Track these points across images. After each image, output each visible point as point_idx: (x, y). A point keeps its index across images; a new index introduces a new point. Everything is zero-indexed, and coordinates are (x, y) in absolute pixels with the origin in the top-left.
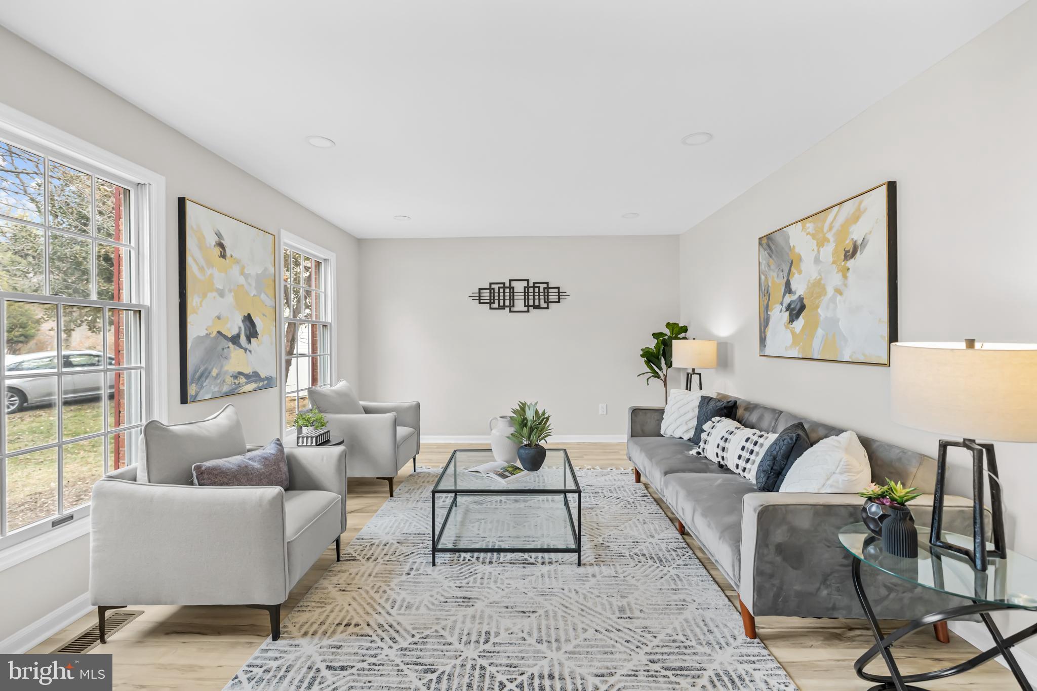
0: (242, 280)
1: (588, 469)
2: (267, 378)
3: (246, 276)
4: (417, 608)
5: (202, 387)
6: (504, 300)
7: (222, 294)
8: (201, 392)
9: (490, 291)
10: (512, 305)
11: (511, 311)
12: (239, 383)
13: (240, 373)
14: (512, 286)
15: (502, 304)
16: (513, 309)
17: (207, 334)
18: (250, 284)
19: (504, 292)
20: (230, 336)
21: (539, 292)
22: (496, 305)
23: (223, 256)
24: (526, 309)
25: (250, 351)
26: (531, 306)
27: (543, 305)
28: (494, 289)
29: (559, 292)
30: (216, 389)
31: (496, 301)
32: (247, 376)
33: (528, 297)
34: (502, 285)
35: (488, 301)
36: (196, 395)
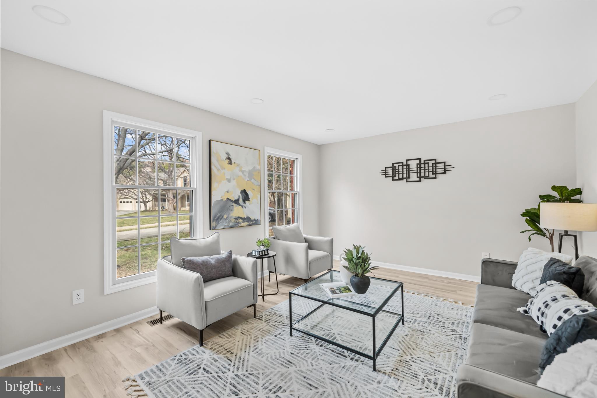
0: (241, 174)
1: (450, 302)
2: (255, 220)
3: (243, 172)
4: (262, 357)
5: (219, 223)
6: (403, 174)
7: (229, 181)
8: (218, 225)
9: (393, 168)
10: (408, 177)
11: (407, 181)
12: (239, 222)
13: (239, 217)
14: (408, 164)
15: (401, 176)
16: (408, 180)
17: (221, 199)
18: (245, 175)
19: (403, 169)
20: (233, 200)
21: (428, 167)
22: (397, 178)
23: (230, 163)
24: (418, 179)
25: (245, 207)
26: (422, 177)
27: (431, 175)
28: (395, 167)
29: (445, 166)
30: (226, 224)
31: (397, 175)
32: (243, 219)
33: (420, 171)
34: (401, 164)
35: (392, 175)
36: (216, 226)
